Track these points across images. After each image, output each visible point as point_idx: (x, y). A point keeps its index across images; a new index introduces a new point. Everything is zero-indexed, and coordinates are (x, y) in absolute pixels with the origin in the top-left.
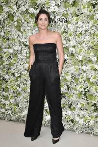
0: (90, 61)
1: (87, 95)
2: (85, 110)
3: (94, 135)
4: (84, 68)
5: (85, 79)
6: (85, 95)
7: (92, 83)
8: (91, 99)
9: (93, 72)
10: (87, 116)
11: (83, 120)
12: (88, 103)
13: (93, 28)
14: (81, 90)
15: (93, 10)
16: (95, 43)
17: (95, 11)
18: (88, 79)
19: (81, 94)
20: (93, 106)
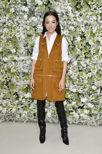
0: (10, 53)
1: (9, 85)
2: (7, 99)
3: (16, 121)
4: (5, 59)
5: (6, 69)
6: (7, 85)
7: (13, 74)
8: (13, 88)
9: (13, 63)
10: (9, 104)
11: (5, 109)
12: (10, 92)
13: (10, 21)
14: (3, 80)
15: (8, 3)
16: (13, 35)
17: (10, 5)
18: (9, 70)
19: (3, 84)
20: (14, 94)
